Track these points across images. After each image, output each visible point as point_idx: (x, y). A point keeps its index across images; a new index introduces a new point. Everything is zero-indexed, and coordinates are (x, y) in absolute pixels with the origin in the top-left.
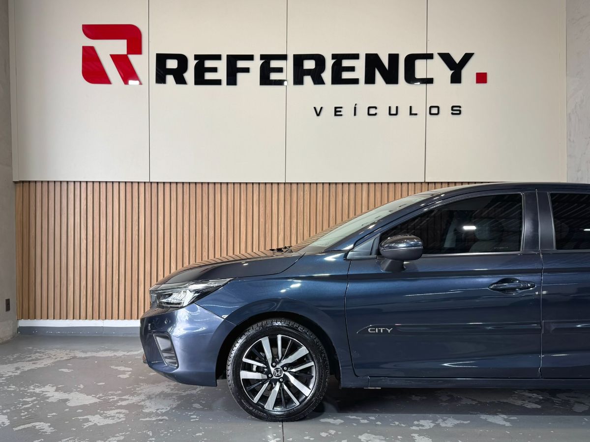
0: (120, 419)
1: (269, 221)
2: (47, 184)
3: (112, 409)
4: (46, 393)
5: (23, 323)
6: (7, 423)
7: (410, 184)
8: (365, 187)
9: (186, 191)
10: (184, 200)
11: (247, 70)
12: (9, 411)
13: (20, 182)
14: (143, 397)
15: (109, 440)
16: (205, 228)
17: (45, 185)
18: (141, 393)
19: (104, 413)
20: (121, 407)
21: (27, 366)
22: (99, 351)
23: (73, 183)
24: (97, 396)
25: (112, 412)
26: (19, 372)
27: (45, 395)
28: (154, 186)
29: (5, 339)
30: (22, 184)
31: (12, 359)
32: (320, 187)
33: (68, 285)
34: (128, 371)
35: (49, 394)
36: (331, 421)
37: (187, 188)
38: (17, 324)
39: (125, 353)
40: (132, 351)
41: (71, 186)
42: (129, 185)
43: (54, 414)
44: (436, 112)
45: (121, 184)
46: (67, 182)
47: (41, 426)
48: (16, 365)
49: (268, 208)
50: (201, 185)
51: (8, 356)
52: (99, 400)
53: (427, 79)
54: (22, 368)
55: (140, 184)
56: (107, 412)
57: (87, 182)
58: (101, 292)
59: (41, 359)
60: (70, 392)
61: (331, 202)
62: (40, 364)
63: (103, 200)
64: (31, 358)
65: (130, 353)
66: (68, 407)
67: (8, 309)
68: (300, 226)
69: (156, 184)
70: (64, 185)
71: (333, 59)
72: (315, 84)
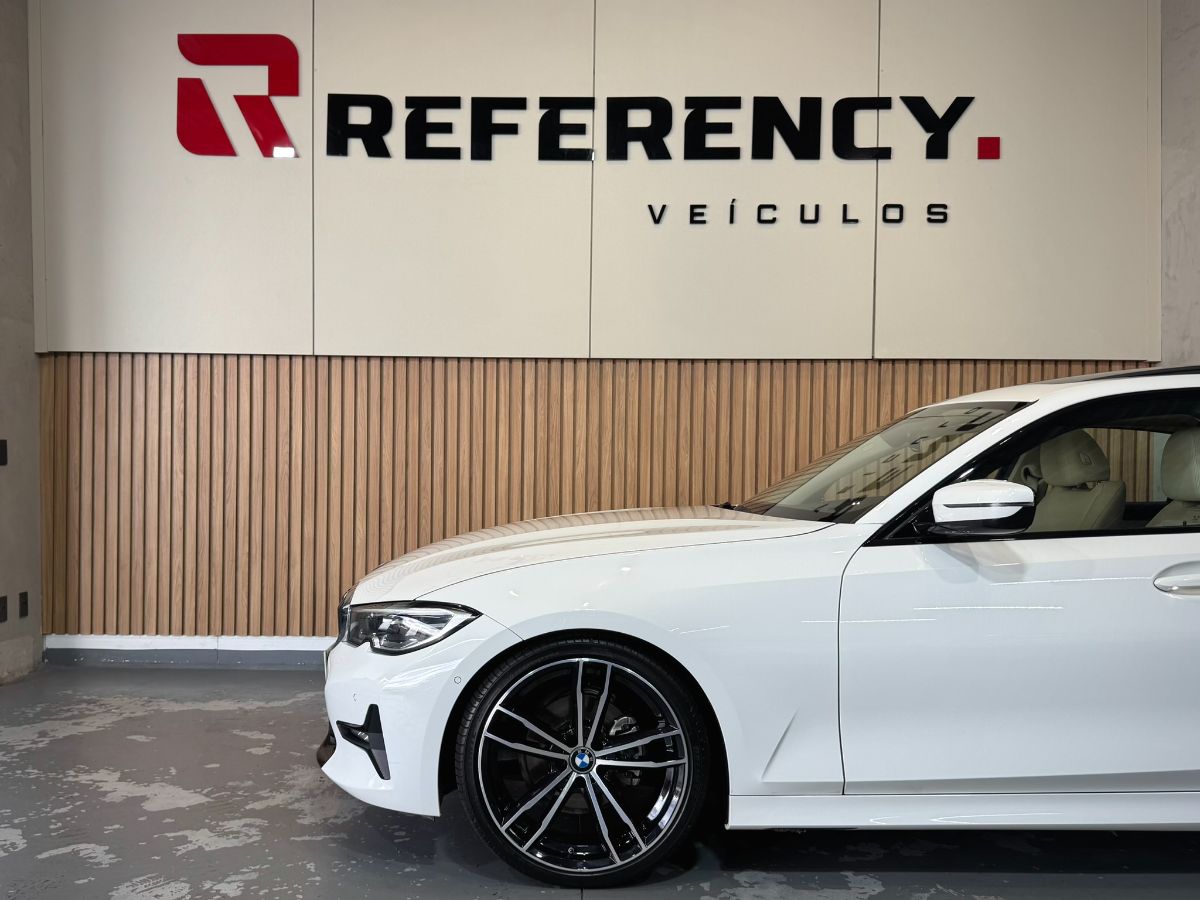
0: (251, 837)
1: (556, 437)
2: (104, 358)
3: (234, 818)
4: (100, 784)
5: (54, 642)
6: (21, 844)
7: (842, 364)
8: (751, 367)
9: (388, 374)
10: (384, 391)
11: (512, 129)
12: (24, 819)
13: (50, 354)
14: (296, 793)
15: (229, 879)
16: (426, 449)
17: (101, 360)
18: (292, 787)
19: (218, 825)
20: (253, 813)
21: (63, 730)
22: (209, 700)
23: (157, 358)
24: (204, 792)
25: (234, 825)
26: (47, 740)
27: (98, 787)
28: (323, 363)
29: (17, 675)
30: (53, 358)
31: (31, 715)
32: (660, 368)
33: (147, 565)
34: (269, 741)
35: (106, 787)
37: (388, 367)
38: (42, 643)
39: (262, 704)
40: (274, 700)
41: (154, 362)
42: (271, 362)
43: (117, 826)
44: (897, 217)
45: (255, 359)
46: (146, 355)
47: (89, 851)
48: (40, 727)
49: (555, 411)
51: (23, 709)
52: (208, 799)
53: (878, 149)
54: (52, 734)
55: (294, 359)
56: (226, 823)
57: (185, 355)
58: (213, 580)
59: (90, 715)
60: (149, 782)
61: (682, 399)
62: (90, 725)
63: (218, 393)
64: (69, 714)
65: (271, 704)
66: (146, 813)
67: (24, 612)
68: (619, 448)
69: (326, 360)
70: (140, 361)
71: (687, 107)
72: (651, 158)
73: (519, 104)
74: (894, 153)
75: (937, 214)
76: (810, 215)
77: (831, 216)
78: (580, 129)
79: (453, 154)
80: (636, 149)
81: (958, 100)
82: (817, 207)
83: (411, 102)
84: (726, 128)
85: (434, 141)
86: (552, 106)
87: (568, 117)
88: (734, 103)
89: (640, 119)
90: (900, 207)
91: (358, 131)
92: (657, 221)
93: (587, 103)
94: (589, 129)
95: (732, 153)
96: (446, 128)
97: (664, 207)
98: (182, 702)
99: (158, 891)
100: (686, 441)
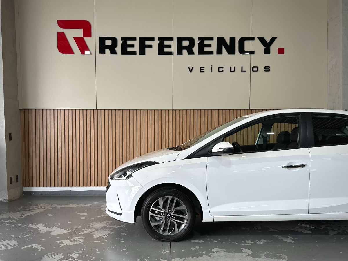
0: (80, 242)
1: (163, 131)
2: (38, 110)
3: (76, 237)
4: (39, 228)
5: (26, 189)
6: (17, 245)
7: (241, 110)
8: (217, 112)
9: (117, 115)
10: (116, 120)
11: (150, 46)
12: (18, 238)
14: (93, 230)
15: (74, 253)
16: (128, 135)
17: (37, 111)
18: (92, 228)
19: (71, 239)
20: (81, 235)
21: (28, 213)
22: (69, 204)
23: (53, 110)
24: (68, 229)
26: (24, 216)
28: (99, 111)
29: (15, 198)
30: (24, 110)
31: (19, 209)
32: (192, 112)
33: (51, 168)
34: (85, 215)
35: (40, 229)
36: (197, 241)
37: (117, 113)
38: (22, 190)
39: (84, 205)
41: (52, 111)
42: (85, 111)
43: (43, 239)
44: (256, 70)
45: (80, 110)
46: (50, 109)
47: (36, 246)
48: (22, 212)
49: (163, 124)
50: (125, 111)
51: (17, 208)
52: (69, 232)
53: (251, 51)
54: (25, 214)
55: (91, 110)
56: (73, 238)
57: (61, 109)
59: (36, 209)
60: (52, 227)
61: (198, 121)
62: (36, 212)
63: (70, 120)
64: (30, 209)
65: (86, 205)
66: (51, 235)
67: (17, 181)
68: (181, 134)
69: (100, 111)
70: (48, 111)
71: (199, 40)
72: (189, 54)
73: (153, 39)
74: (255, 52)
75: (267, 69)
76: (233, 70)
77: (238, 70)
78: (169, 46)
79: (134, 53)
80: (185, 51)
81: (273, 38)
82: (234, 67)
83: (122, 39)
84: (209, 46)
85: (129, 49)
86: (162, 40)
87: (166, 43)
88: (211, 39)
89: (186, 43)
90: (257, 67)
91: (108, 47)
92: (191, 71)
93: (171, 39)
94: (172, 46)
95: (211, 53)
96: (132, 46)
97: (193, 68)
98: (62, 205)
99: (55, 257)
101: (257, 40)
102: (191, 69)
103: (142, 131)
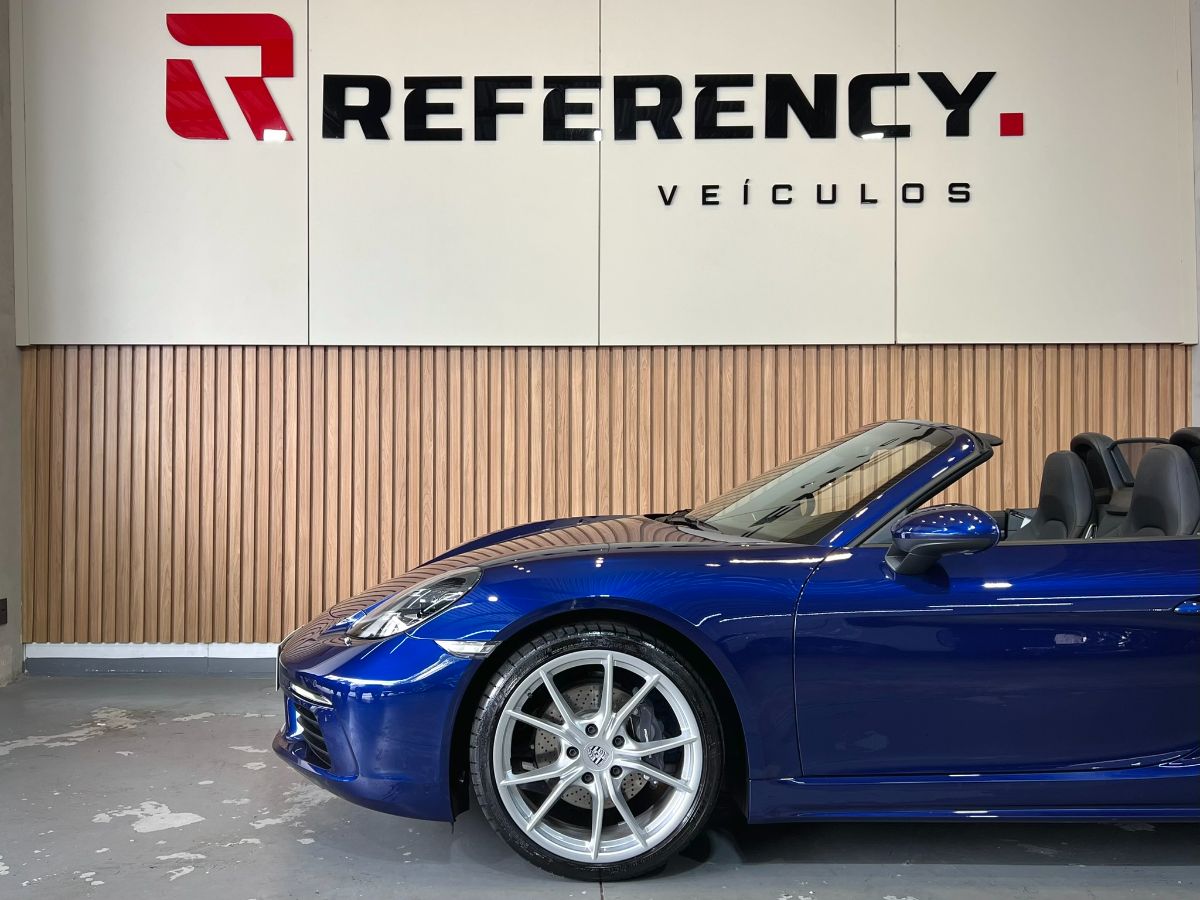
1: (564, 429)
2: (89, 350)
5: (37, 651)
7: (864, 349)
8: (769, 353)
9: (388, 365)
10: (383, 384)
11: (517, 109)
13: (32, 347)
14: (297, 812)
16: (428, 442)
17: (86, 353)
23: (145, 350)
28: (319, 354)
30: (35, 351)
32: (673, 354)
33: (133, 569)
34: (265, 755)
38: (22, 654)
41: (142, 354)
42: (264, 354)
43: (105, 850)
44: (918, 197)
45: (247, 349)
46: (134, 347)
49: (563, 401)
50: (418, 351)
52: (201, 818)
53: (896, 126)
55: (288, 350)
57: (174, 347)
58: (203, 583)
60: (139, 801)
61: (697, 388)
63: (208, 385)
66: (136, 834)
67: (4, 619)
68: (631, 438)
69: (322, 351)
70: (127, 353)
71: (697, 85)
72: (659, 138)
73: (524, 82)
74: (913, 131)
75: (959, 193)
76: (827, 195)
77: (849, 195)
78: (586, 109)
79: (455, 135)
80: (645, 128)
81: (979, 74)
82: (834, 187)
83: (409, 82)
84: (738, 107)
85: (435, 122)
86: (558, 85)
87: (573, 96)
88: (746, 81)
89: (648, 97)
90: (921, 186)
91: (355, 113)
92: (668, 202)
93: (594, 82)
94: (595, 109)
95: (746, 132)
96: (447, 109)
97: (675, 188)
100: (701, 433)
101: (917, 83)
102: (668, 197)
103: (482, 427)
